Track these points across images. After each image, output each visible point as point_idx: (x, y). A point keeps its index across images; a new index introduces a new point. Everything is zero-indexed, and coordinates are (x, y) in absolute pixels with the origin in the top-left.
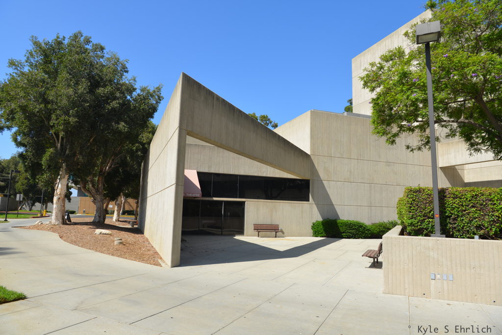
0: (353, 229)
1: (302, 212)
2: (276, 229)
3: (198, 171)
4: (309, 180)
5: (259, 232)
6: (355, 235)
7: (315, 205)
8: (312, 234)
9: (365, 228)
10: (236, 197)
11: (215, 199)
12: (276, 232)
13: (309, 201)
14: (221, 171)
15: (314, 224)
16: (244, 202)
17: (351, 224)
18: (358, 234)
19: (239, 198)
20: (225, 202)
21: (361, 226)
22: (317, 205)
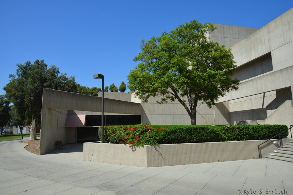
3: (87, 115)
4: (140, 115)
14: (97, 114)
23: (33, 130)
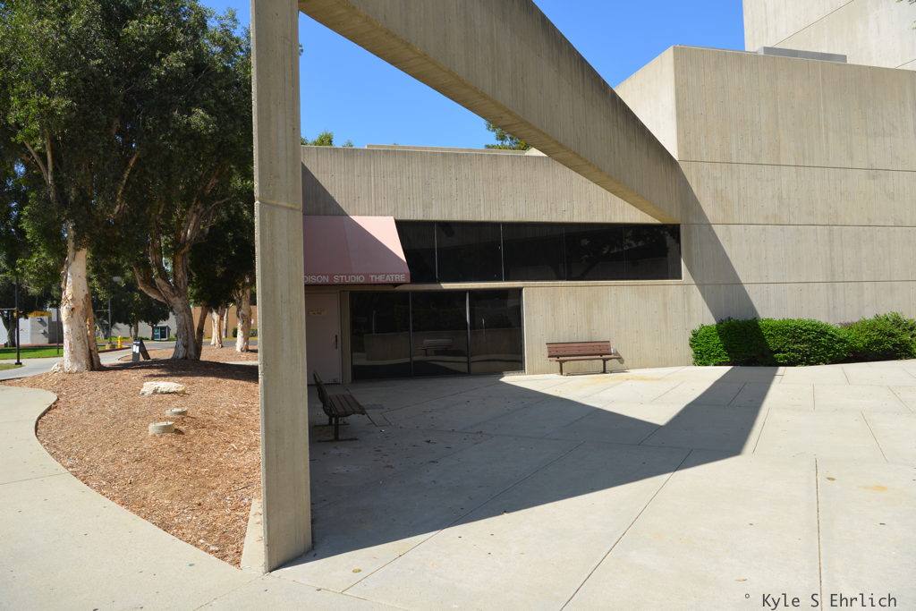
0: (804, 341)
1: (665, 305)
2: (603, 351)
3: (399, 218)
4: (679, 225)
5: (561, 362)
6: (808, 356)
7: (695, 288)
8: (693, 360)
9: (833, 336)
10: (499, 279)
11: (446, 286)
12: (605, 360)
13: (680, 278)
14: (457, 215)
15: (695, 335)
16: (519, 290)
17: (796, 327)
18: (815, 353)
19: (507, 279)
20: (473, 292)
21: (823, 333)
22: (701, 286)
23: (77, 313)
